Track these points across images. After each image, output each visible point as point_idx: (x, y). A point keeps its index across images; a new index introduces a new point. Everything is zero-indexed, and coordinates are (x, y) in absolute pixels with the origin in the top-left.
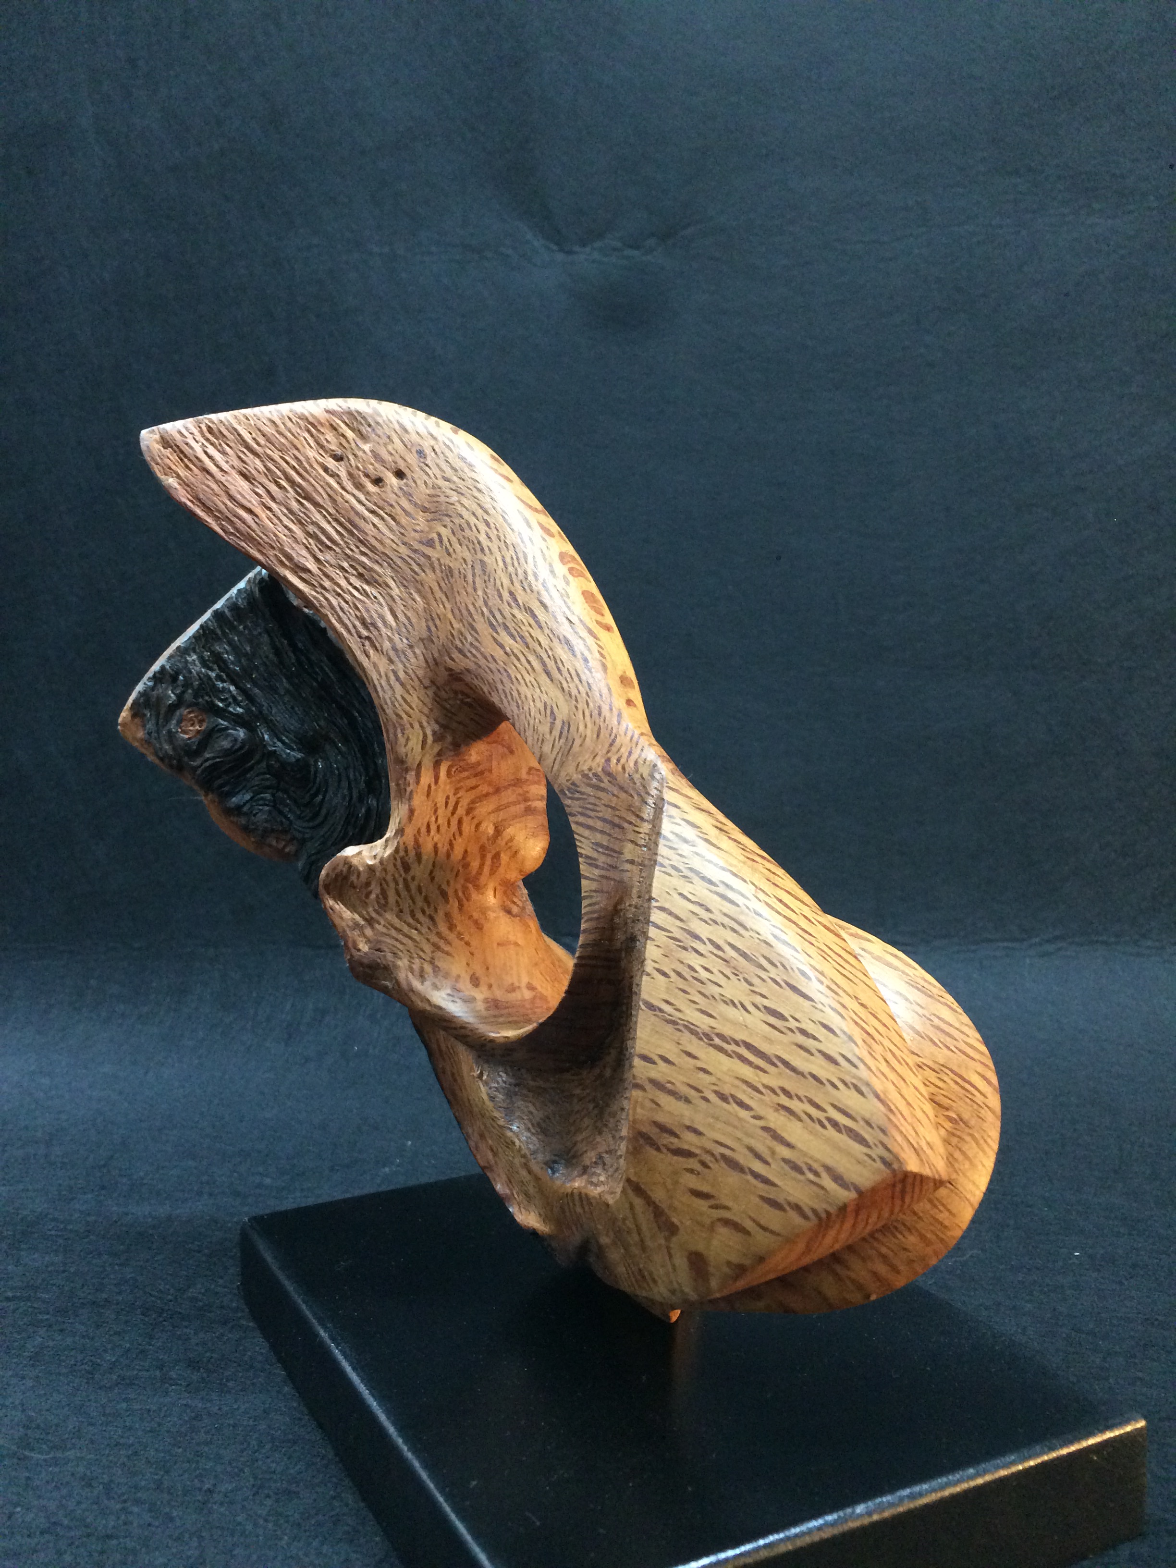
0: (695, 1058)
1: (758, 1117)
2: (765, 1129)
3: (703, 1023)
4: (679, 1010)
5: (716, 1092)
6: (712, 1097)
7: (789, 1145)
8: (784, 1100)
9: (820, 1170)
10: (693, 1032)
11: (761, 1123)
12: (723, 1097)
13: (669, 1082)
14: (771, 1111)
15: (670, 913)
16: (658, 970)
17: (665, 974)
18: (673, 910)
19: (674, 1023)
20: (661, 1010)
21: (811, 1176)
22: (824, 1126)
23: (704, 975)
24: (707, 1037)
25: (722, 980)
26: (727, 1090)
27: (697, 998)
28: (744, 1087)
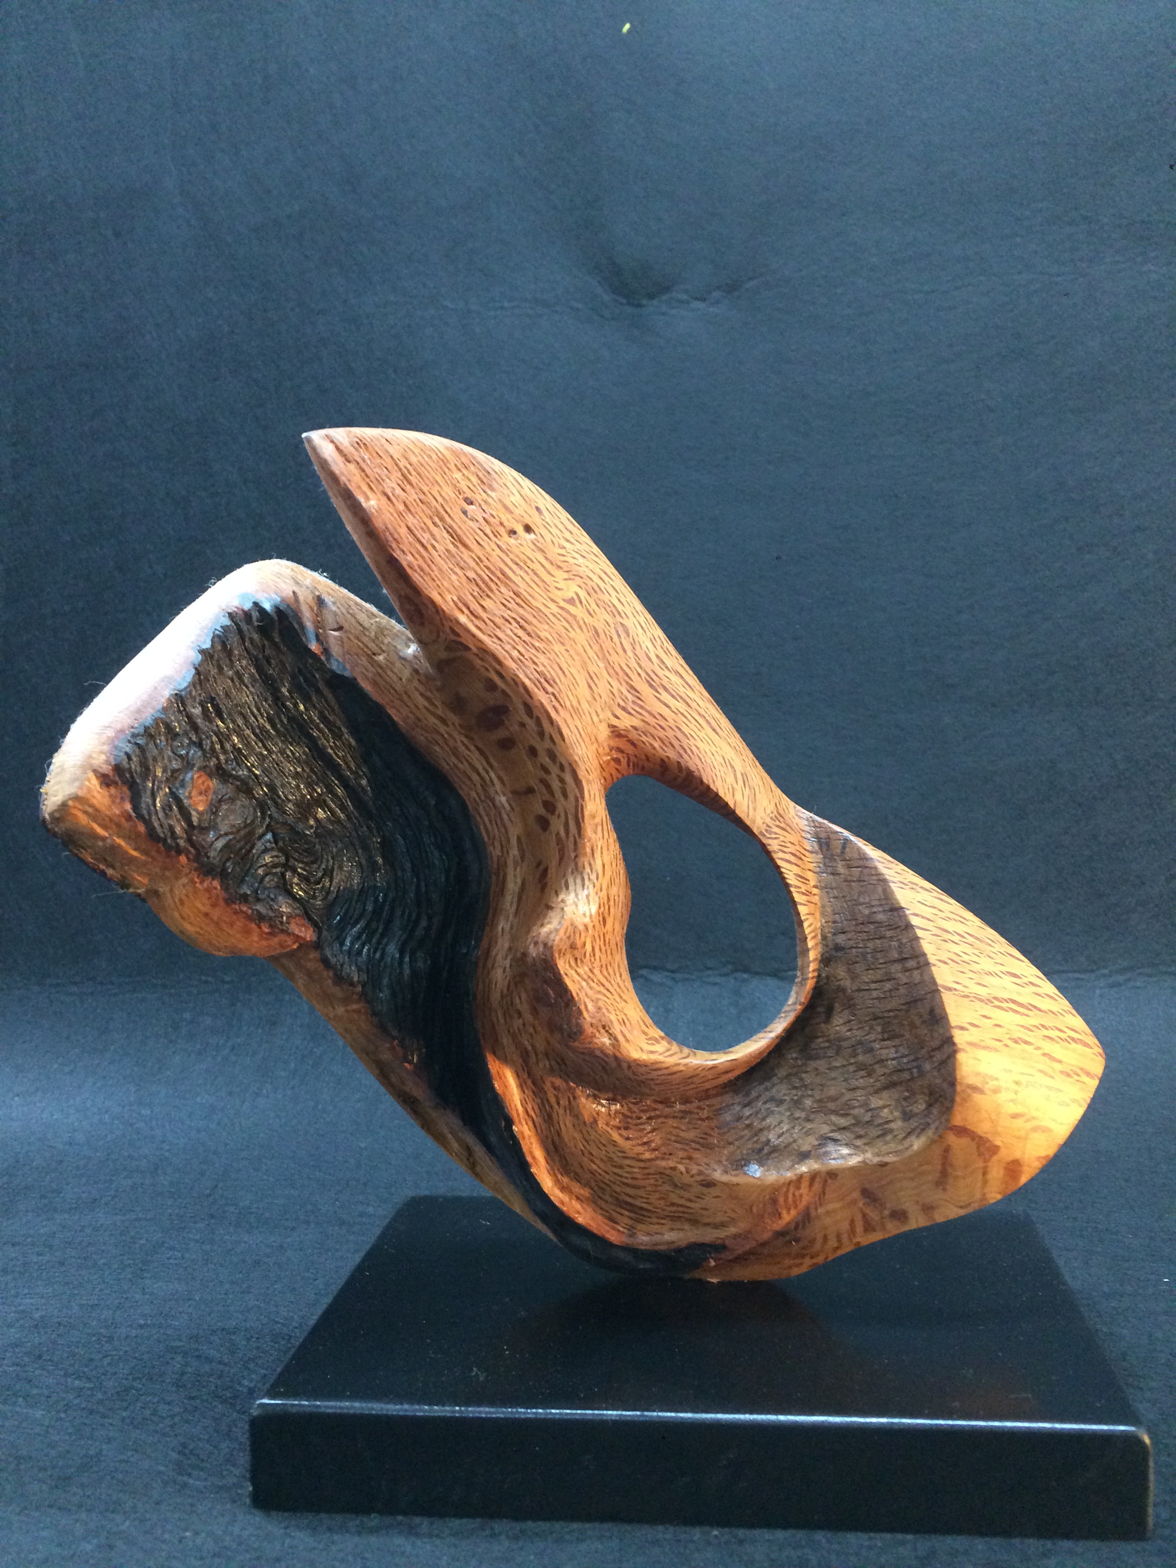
0: (990, 1018)
1: (1038, 1048)
2: (1044, 1055)
3: (982, 992)
4: (966, 987)
5: (1010, 1039)
6: (1010, 1043)
7: (1060, 1062)
8: (1046, 1033)
9: (1079, 1072)
10: (982, 1001)
11: (1040, 1052)
12: (1016, 1042)
13: (982, 1040)
14: (1042, 1042)
15: (923, 917)
16: (940, 961)
17: (945, 963)
18: (924, 915)
19: (967, 997)
20: (955, 990)
21: (1076, 1077)
22: (1069, 1043)
23: (966, 958)
24: (988, 1001)
25: (976, 959)
26: (1016, 1035)
27: (971, 975)
28: (1022, 1029)
